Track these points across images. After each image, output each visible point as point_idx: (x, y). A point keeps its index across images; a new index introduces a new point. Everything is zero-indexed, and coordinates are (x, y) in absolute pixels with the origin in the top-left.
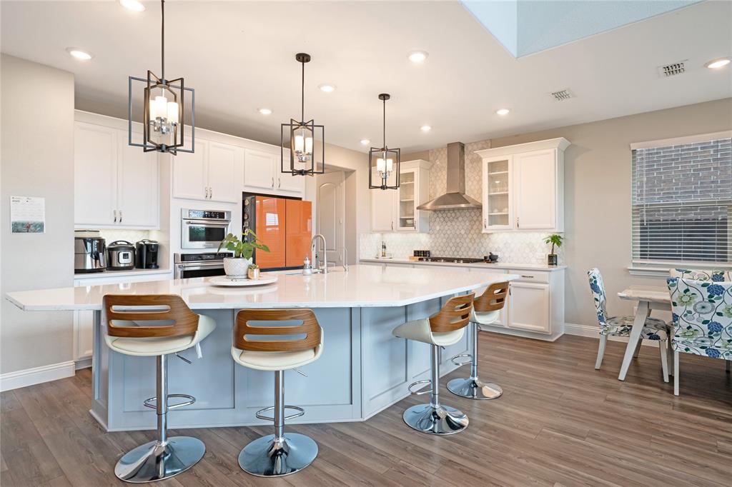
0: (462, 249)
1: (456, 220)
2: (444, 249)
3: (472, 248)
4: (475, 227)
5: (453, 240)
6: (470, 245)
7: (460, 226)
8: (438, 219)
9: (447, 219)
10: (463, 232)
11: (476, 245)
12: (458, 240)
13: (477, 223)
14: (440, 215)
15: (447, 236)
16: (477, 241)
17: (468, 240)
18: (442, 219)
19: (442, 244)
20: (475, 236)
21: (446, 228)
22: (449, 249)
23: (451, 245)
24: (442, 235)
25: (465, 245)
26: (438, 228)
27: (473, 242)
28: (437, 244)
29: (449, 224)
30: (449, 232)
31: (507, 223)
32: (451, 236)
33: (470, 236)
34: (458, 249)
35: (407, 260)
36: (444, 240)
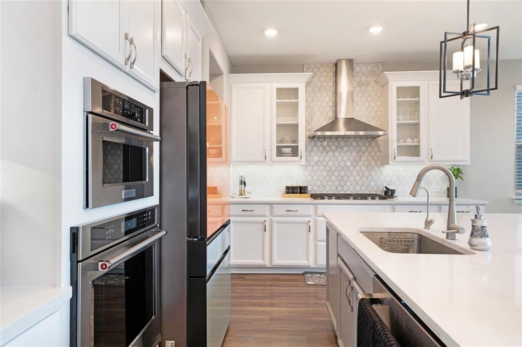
0: (348, 183)
1: (339, 150)
2: (325, 183)
3: (360, 182)
4: (364, 158)
5: (336, 173)
6: (358, 178)
7: (345, 158)
8: (315, 149)
9: (327, 148)
10: (349, 163)
11: (364, 179)
12: (342, 173)
13: (366, 154)
14: (319, 143)
15: (327, 168)
16: (367, 174)
17: (355, 173)
18: (321, 149)
19: (321, 178)
20: (364, 168)
21: (327, 159)
22: (330, 183)
23: (333, 178)
24: (322, 167)
25: (351, 178)
26: (316, 159)
27: (361, 175)
28: (315, 178)
29: (331, 154)
30: (330, 164)
31: (418, 155)
32: (333, 168)
33: (358, 168)
34: (342, 183)
35: (279, 199)
36: (325, 173)
